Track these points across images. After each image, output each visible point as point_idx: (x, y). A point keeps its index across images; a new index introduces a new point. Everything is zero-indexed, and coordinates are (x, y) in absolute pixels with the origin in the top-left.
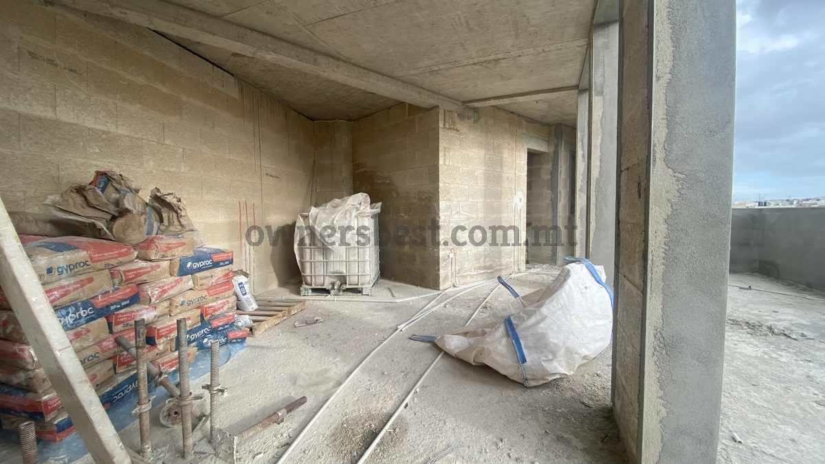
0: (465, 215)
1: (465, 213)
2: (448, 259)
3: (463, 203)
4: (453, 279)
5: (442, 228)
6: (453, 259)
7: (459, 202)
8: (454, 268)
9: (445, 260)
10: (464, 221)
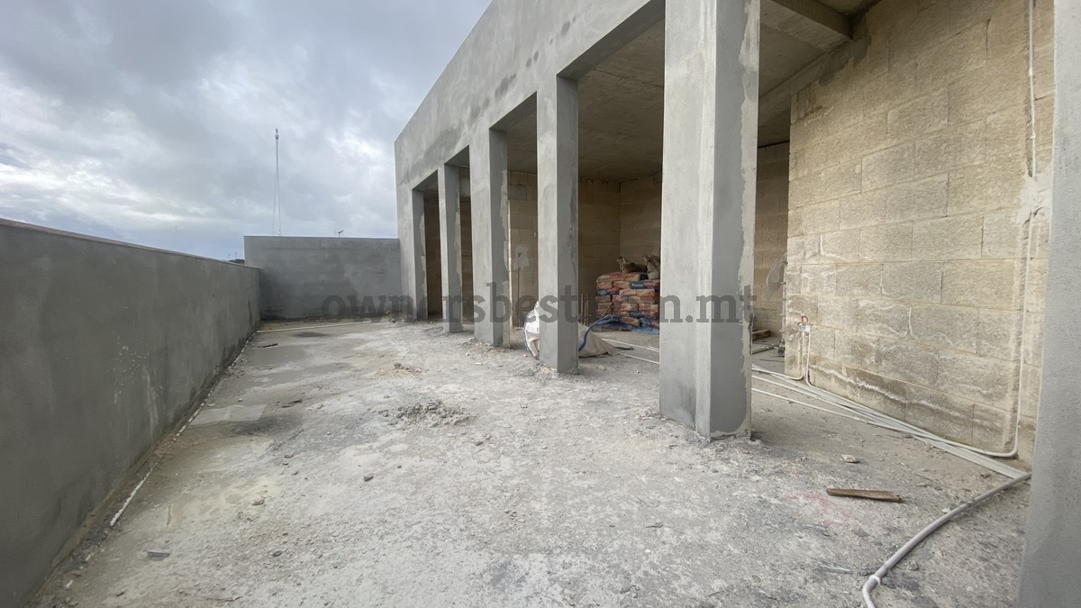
1: (830, 255)
2: (797, 331)
3: (826, 235)
4: (803, 369)
5: (790, 280)
6: (808, 335)
7: (819, 234)
8: (807, 350)
9: (792, 332)
10: (828, 269)
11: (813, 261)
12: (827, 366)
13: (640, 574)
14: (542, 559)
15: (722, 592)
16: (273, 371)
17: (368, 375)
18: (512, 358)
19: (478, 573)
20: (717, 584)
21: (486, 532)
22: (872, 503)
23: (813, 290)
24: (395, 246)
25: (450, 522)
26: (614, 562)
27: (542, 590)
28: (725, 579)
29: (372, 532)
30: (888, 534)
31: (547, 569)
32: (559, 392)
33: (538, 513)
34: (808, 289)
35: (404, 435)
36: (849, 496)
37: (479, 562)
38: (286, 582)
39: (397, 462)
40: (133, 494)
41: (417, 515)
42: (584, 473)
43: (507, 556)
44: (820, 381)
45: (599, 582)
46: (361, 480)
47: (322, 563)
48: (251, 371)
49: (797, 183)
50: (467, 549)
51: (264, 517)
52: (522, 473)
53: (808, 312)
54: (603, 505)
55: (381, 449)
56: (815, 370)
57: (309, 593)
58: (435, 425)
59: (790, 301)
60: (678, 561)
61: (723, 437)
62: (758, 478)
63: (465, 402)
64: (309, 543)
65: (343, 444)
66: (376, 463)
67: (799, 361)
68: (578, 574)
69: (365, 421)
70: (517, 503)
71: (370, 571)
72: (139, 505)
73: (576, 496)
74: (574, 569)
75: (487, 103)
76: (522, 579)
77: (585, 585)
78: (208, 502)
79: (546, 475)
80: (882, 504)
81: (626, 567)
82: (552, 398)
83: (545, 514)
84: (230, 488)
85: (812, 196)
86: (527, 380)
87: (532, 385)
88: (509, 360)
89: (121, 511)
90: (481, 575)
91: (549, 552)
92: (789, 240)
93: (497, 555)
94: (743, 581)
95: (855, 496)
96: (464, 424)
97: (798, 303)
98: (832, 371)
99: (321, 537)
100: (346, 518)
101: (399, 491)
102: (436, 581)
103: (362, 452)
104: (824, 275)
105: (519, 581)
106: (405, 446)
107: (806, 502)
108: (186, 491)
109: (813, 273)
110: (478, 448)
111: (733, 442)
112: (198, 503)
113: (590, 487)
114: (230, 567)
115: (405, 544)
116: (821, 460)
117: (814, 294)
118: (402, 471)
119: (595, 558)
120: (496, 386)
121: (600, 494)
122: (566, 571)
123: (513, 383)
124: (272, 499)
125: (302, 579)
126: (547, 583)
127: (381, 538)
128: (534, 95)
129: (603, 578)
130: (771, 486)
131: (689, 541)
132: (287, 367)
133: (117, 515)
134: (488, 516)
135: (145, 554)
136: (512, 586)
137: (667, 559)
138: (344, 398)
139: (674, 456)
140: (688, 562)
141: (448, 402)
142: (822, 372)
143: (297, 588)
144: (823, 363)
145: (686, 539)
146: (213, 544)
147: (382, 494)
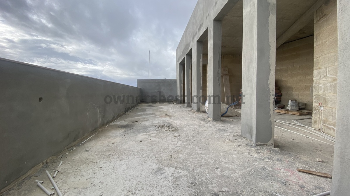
0: (332, 77)
1: (331, 76)
2: (317, 109)
3: (329, 68)
4: (320, 125)
5: (315, 88)
6: (322, 111)
7: (326, 68)
8: (321, 117)
9: (316, 110)
10: (331, 82)
11: (324, 79)
12: (330, 124)
13: (200, 180)
14: (173, 169)
15: (225, 192)
16: (136, 114)
17: (157, 117)
18: (201, 115)
19: (153, 169)
20: (226, 189)
21: (162, 159)
22: (317, 177)
23: (324, 92)
24: (175, 81)
25: (154, 155)
26: (194, 175)
27: (167, 177)
28: (229, 189)
29: (134, 153)
30: (316, 189)
31: (172, 172)
32: (210, 126)
33: (180, 157)
34: (322, 91)
35: (157, 132)
36: (307, 173)
37: (155, 166)
38: (108, 161)
39: (150, 138)
40: (90, 138)
41: (147, 152)
42: (202, 149)
43: (164, 166)
44: (326, 131)
45: (185, 179)
46: (139, 141)
47: (118, 159)
48: (131, 114)
49: (317, 47)
50: (154, 163)
51: (112, 147)
52: (183, 146)
53: (322, 101)
54: (202, 159)
55: (148, 135)
56: (325, 126)
57: (111, 165)
58: (166, 130)
59: (315, 97)
60: (216, 179)
61: (261, 145)
62: (268, 160)
63: (179, 126)
64: (118, 154)
65: (140, 133)
66: (146, 138)
67: (318, 122)
68: (181, 175)
69: (150, 128)
70: (175, 154)
71: (128, 163)
72: (90, 140)
73: (195, 155)
74: (180, 174)
75: (196, 33)
76: (164, 173)
77: (180, 179)
78: (103, 142)
79: (189, 148)
80: (322, 178)
81: (197, 177)
82: (207, 127)
83: (182, 158)
84: (110, 139)
85: (323, 51)
86: (202, 121)
87: (202, 123)
88: (200, 115)
89: (86, 141)
90: (153, 170)
91: (176, 168)
92: (314, 71)
93: (161, 166)
94: (236, 190)
95: (309, 173)
96: (174, 131)
97: (318, 97)
98: (332, 126)
99: (122, 153)
100: (130, 150)
101: (146, 146)
102: (141, 169)
103: (144, 135)
104: (328, 85)
105: (162, 173)
106: (155, 135)
107: (284, 171)
108: (101, 139)
109: (325, 84)
110: (174, 138)
111: (265, 147)
112: (101, 141)
113: (201, 153)
114: (99, 156)
115: (139, 158)
116: (305, 159)
117: (324, 93)
118: (151, 141)
119: (189, 172)
120: (191, 122)
121: (203, 156)
122: (177, 174)
123: (197, 122)
124: (117, 143)
125: (112, 161)
126: (170, 176)
127: (135, 156)
128: (208, 28)
129: (187, 178)
130: (272, 164)
131: (225, 175)
132: (140, 113)
133: (84, 141)
134: (165, 155)
135: (85, 150)
136: (159, 174)
137: (213, 178)
138: (148, 122)
139: (239, 149)
140: (219, 181)
141: (174, 125)
142: (328, 127)
143: (109, 163)
144: (328, 123)
145: (224, 174)
146: (99, 151)
147: (142, 146)
